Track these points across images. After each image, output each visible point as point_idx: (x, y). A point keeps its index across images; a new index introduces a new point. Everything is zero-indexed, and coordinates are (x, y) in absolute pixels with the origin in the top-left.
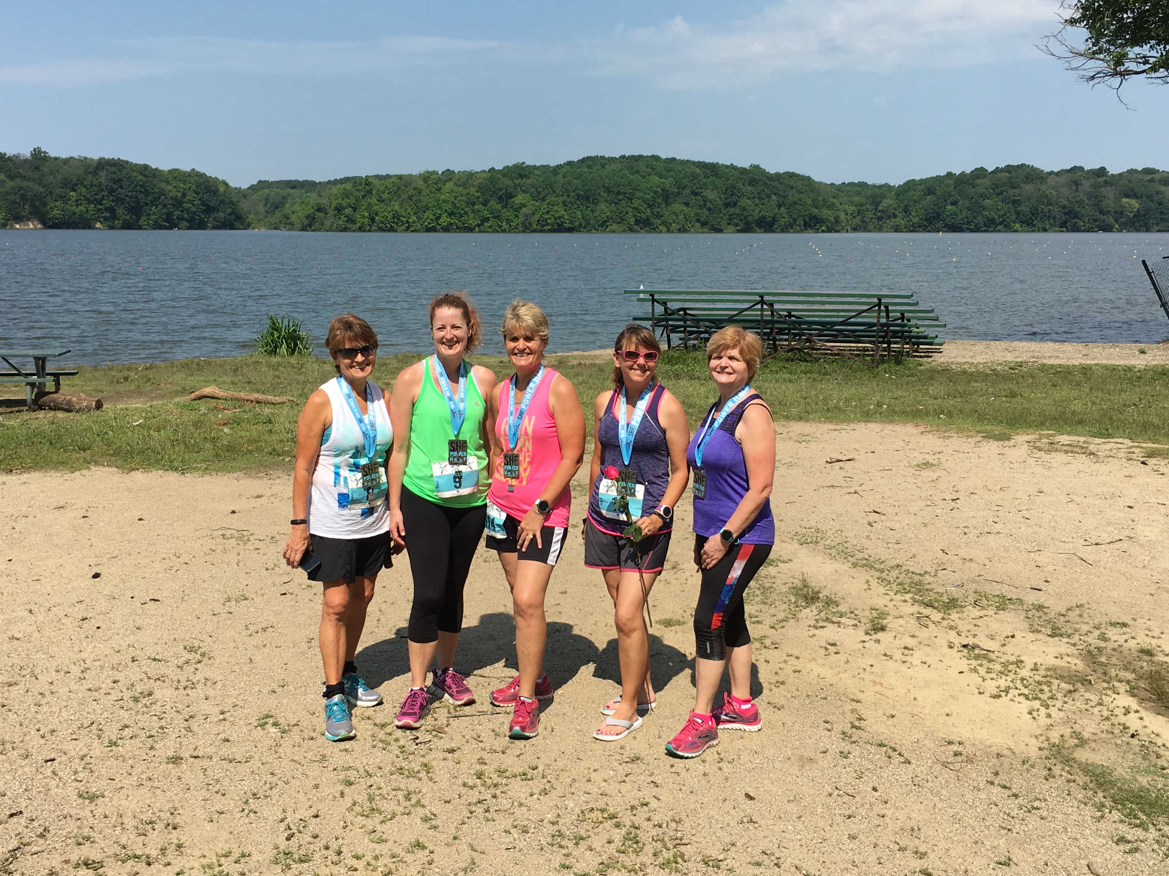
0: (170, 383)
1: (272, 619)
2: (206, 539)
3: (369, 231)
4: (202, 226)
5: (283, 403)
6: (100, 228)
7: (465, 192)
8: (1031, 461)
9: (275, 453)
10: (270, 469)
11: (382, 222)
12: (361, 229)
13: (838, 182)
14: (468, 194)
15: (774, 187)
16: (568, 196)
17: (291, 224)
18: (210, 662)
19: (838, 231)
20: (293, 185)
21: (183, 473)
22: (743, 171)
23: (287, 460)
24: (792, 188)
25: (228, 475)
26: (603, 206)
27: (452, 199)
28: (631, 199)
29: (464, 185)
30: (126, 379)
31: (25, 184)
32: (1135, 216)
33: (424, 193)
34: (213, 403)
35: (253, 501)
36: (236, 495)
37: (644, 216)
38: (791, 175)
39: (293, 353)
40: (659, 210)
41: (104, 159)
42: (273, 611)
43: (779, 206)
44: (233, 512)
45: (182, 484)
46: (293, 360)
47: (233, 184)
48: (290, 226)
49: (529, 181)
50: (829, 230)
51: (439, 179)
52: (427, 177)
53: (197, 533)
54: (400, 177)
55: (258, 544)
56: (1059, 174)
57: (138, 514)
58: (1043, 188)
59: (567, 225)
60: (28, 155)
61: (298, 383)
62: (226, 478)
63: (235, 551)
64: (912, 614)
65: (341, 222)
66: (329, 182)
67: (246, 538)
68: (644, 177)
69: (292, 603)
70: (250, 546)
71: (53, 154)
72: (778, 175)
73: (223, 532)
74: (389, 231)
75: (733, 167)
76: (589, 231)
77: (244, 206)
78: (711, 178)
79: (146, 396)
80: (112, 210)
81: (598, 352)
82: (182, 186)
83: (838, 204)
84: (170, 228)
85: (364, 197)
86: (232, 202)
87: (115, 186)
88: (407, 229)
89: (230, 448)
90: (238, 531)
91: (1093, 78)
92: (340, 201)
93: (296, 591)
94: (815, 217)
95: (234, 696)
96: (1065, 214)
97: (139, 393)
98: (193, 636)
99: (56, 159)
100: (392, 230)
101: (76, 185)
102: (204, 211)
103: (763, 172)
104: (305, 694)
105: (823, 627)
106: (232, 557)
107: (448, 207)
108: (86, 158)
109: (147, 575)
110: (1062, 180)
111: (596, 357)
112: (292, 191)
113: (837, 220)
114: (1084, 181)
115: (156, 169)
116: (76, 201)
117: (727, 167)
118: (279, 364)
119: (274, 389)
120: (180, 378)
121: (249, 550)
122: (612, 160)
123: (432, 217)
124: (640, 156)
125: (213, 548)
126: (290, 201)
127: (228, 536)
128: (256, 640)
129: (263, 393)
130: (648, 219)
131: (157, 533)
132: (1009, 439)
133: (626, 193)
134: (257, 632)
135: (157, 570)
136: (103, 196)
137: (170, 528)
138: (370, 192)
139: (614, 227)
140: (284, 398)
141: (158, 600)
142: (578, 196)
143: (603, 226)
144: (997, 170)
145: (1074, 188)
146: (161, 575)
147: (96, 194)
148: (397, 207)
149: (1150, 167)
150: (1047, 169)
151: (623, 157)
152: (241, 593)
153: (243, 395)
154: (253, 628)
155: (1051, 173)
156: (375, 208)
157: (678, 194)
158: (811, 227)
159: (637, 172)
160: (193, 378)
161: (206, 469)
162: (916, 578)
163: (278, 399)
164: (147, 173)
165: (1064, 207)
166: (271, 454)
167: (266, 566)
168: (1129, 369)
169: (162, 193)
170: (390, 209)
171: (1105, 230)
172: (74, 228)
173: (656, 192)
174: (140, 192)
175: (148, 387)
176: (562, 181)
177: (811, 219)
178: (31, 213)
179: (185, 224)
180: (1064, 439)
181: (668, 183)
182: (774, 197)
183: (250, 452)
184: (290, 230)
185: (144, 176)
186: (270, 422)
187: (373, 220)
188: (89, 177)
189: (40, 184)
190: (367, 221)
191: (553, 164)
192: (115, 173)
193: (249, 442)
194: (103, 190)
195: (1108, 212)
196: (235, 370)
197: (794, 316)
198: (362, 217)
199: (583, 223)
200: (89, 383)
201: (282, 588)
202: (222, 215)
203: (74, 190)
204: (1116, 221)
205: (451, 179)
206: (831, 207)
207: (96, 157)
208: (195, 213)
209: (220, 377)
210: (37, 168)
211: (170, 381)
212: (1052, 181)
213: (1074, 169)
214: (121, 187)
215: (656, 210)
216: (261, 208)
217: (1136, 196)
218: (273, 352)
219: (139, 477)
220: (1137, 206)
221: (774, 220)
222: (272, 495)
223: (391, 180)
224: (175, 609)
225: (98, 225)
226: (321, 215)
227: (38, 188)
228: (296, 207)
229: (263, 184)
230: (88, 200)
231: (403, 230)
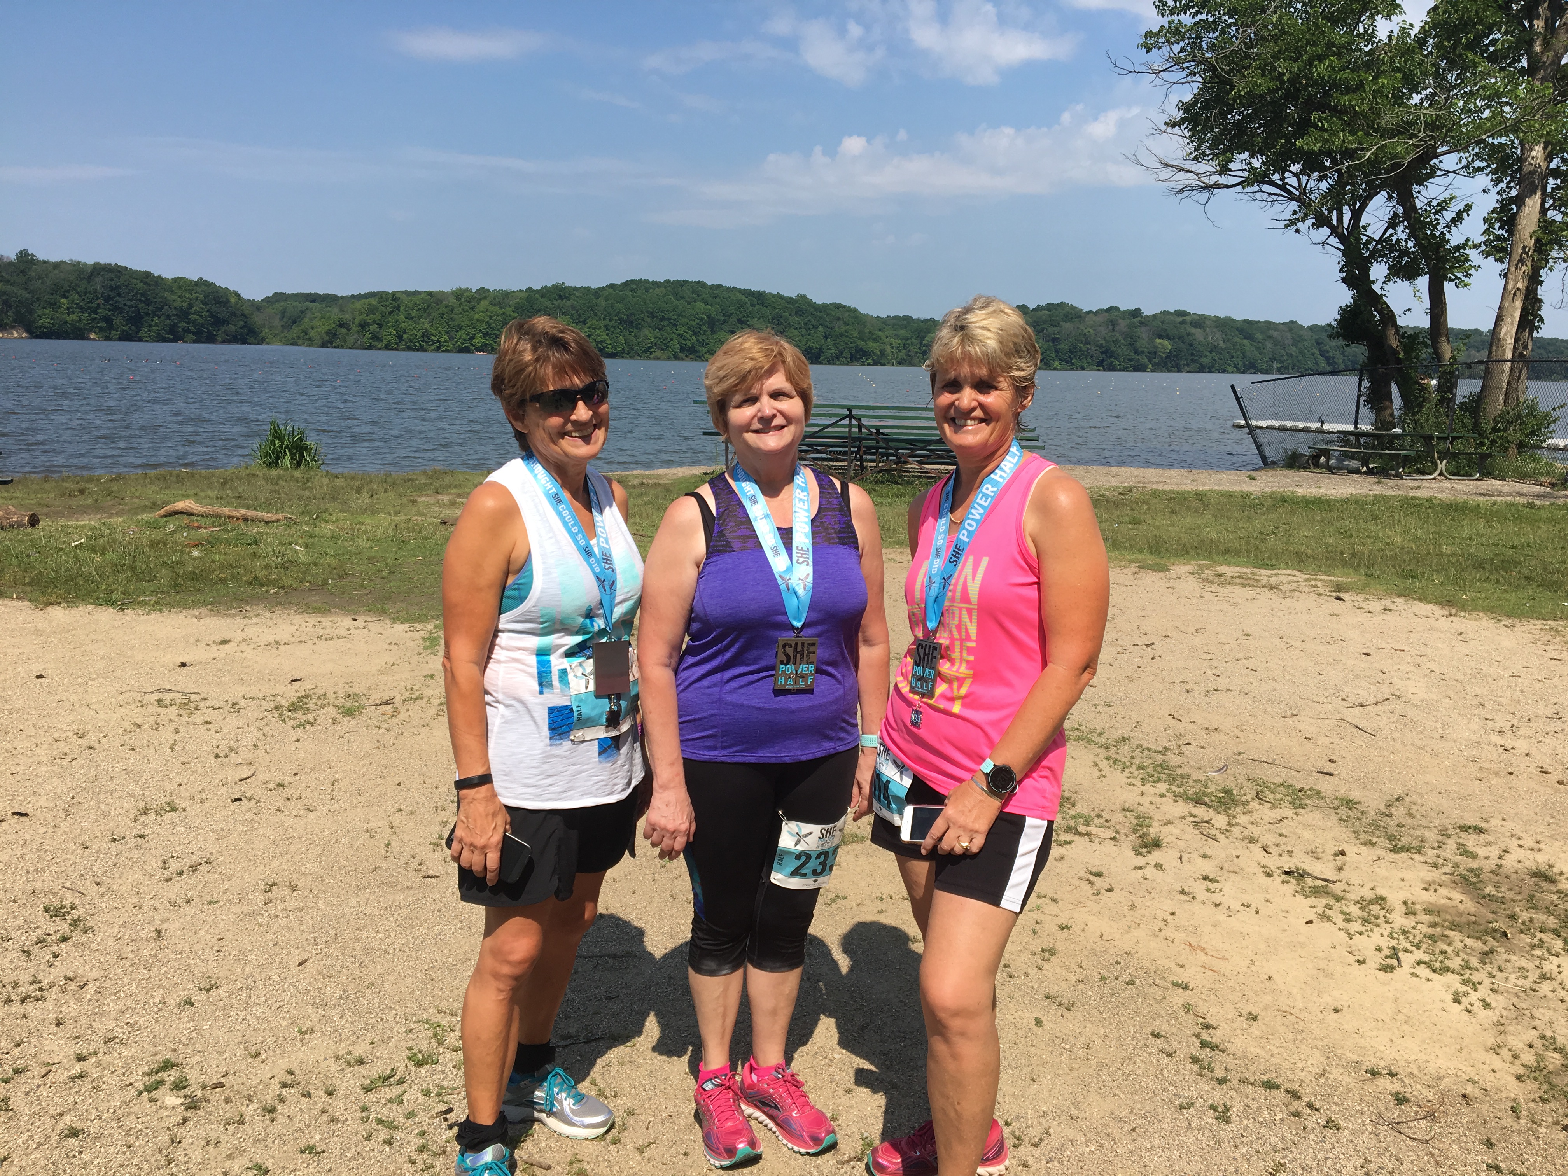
0: (138, 497)
1: (212, 847)
2: (133, 707)
3: (397, 349)
4: (210, 339)
5: (278, 521)
6: (94, 339)
7: (501, 311)
8: (1208, 595)
9: (256, 582)
10: (247, 603)
11: (411, 341)
12: (387, 347)
13: (884, 316)
14: (503, 314)
15: (821, 318)
16: (611, 320)
17: (310, 339)
18: (84, 939)
19: (884, 365)
20: (313, 298)
21: (122, 610)
22: (790, 300)
23: (272, 591)
24: (839, 319)
25: (186, 612)
26: (646, 331)
27: (487, 319)
28: (676, 325)
29: (500, 305)
30: (82, 492)
31: (9, 288)
32: (1167, 357)
33: (456, 311)
34: (186, 520)
35: (215, 647)
36: (192, 640)
37: (689, 344)
38: (838, 306)
39: (298, 465)
40: (704, 337)
41: (99, 264)
42: (214, 831)
43: (826, 337)
44: (183, 665)
45: (117, 624)
46: (298, 474)
47: (246, 295)
48: (310, 342)
49: (569, 303)
50: (875, 363)
51: (473, 298)
52: (459, 294)
53: (121, 698)
54: (430, 294)
55: (211, 715)
56: (1099, 312)
57: (37, 669)
58: (1082, 327)
59: (609, 350)
60: (13, 257)
61: (300, 498)
62: (181, 616)
63: (171, 728)
64: (1183, 818)
65: (365, 340)
66: (353, 296)
67: (193, 706)
68: (689, 303)
69: (249, 815)
70: (198, 718)
71: (41, 257)
72: (825, 305)
73: (161, 696)
74: (418, 350)
75: (779, 296)
76: (632, 358)
77: (258, 319)
78: (757, 307)
79: (105, 512)
80: (108, 320)
81: (661, 471)
82: (187, 295)
83: (883, 337)
84: (175, 340)
85: (391, 313)
86: (243, 315)
87: (112, 294)
88: (438, 349)
89: (194, 577)
90: (184, 694)
91: (1182, 191)
92: (363, 316)
93: (258, 793)
94: (861, 349)
95: (113, 1015)
96: (1102, 353)
97: (97, 507)
98: (68, 885)
99: (45, 262)
100: (421, 349)
101: (68, 291)
102: (213, 324)
103: (810, 303)
104: (247, 1006)
105: (1070, 843)
106: (166, 735)
107: (483, 327)
108: (79, 263)
109: (20, 769)
110: (1099, 319)
111: (660, 476)
112: (312, 305)
113: (883, 352)
114: (1120, 321)
115: (159, 277)
116: (68, 309)
117: (773, 296)
118: (279, 477)
119: (268, 505)
120: (152, 492)
121: (195, 724)
122: (656, 284)
123: (464, 336)
124: (686, 282)
125: (139, 721)
126: (309, 315)
127: (167, 702)
128: (174, 891)
129: (255, 509)
130: (693, 347)
131: (58, 698)
132: (1168, 570)
133: (670, 319)
134: (181, 873)
135: (41, 759)
136: (99, 304)
137: (81, 690)
138: (398, 308)
139: (659, 353)
140: (280, 516)
141: (26, 815)
142: (621, 321)
143: (646, 352)
144: (1039, 308)
145: (1111, 327)
146: (44, 769)
147: (91, 302)
148: (427, 326)
149: (1182, 309)
150: (1085, 309)
151: (668, 281)
152: (168, 799)
153: (226, 511)
154: (174, 866)
155: (1090, 312)
156: (403, 325)
157: (725, 321)
158: (858, 360)
159: (682, 298)
160: (167, 492)
161: (157, 603)
162: (1159, 758)
163: (272, 516)
164: (148, 280)
165: (1101, 346)
166: (250, 584)
167: (216, 751)
168: (1245, 496)
169: (165, 302)
170: (419, 326)
171: (1137, 369)
172: (65, 338)
173: (701, 319)
174: (141, 301)
175: (109, 501)
176: (603, 303)
177: (857, 351)
178: (15, 321)
179: (191, 336)
180: (1229, 570)
181: (713, 311)
182: (820, 328)
183: (224, 581)
184: (309, 346)
185: (145, 283)
186: (256, 543)
187: (401, 338)
188: (83, 284)
189: (26, 289)
190: (394, 339)
191: (594, 286)
192: (112, 280)
193: (222, 567)
194: (98, 298)
195: (1143, 352)
196: (224, 484)
197: (883, 434)
198: (389, 333)
199: (627, 349)
200: (33, 496)
201: (236, 788)
202: (233, 328)
203: (66, 297)
204: (1150, 361)
205: (485, 298)
206: (877, 340)
207: (90, 262)
208: (202, 325)
209: (203, 491)
210: (23, 272)
211: (137, 494)
212: (1089, 320)
213: (1111, 309)
214: (119, 295)
215: (701, 338)
216: (277, 322)
217: (1168, 338)
218: (274, 463)
219: (58, 614)
220: (1170, 347)
221: (821, 351)
222: (244, 640)
223: (420, 297)
224: (51, 830)
225: (93, 336)
226: (344, 331)
227: (22, 293)
228: (316, 323)
229: (279, 297)
230: (81, 308)
231: (434, 350)
